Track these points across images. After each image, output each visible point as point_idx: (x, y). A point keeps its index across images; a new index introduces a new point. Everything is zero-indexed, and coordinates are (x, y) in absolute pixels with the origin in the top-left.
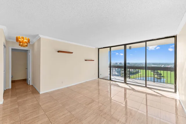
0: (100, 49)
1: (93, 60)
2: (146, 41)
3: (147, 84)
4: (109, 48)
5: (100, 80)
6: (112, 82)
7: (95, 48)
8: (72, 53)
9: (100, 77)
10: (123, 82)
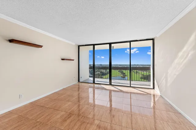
0: (80, 47)
1: (73, 60)
2: (130, 42)
3: (131, 83)
4: (92, 46)
5: (80, 84)
6: (96, 85)
7: (74, 44)
8: (41, 46)
9: (80, 81)
10: (109, 84)
